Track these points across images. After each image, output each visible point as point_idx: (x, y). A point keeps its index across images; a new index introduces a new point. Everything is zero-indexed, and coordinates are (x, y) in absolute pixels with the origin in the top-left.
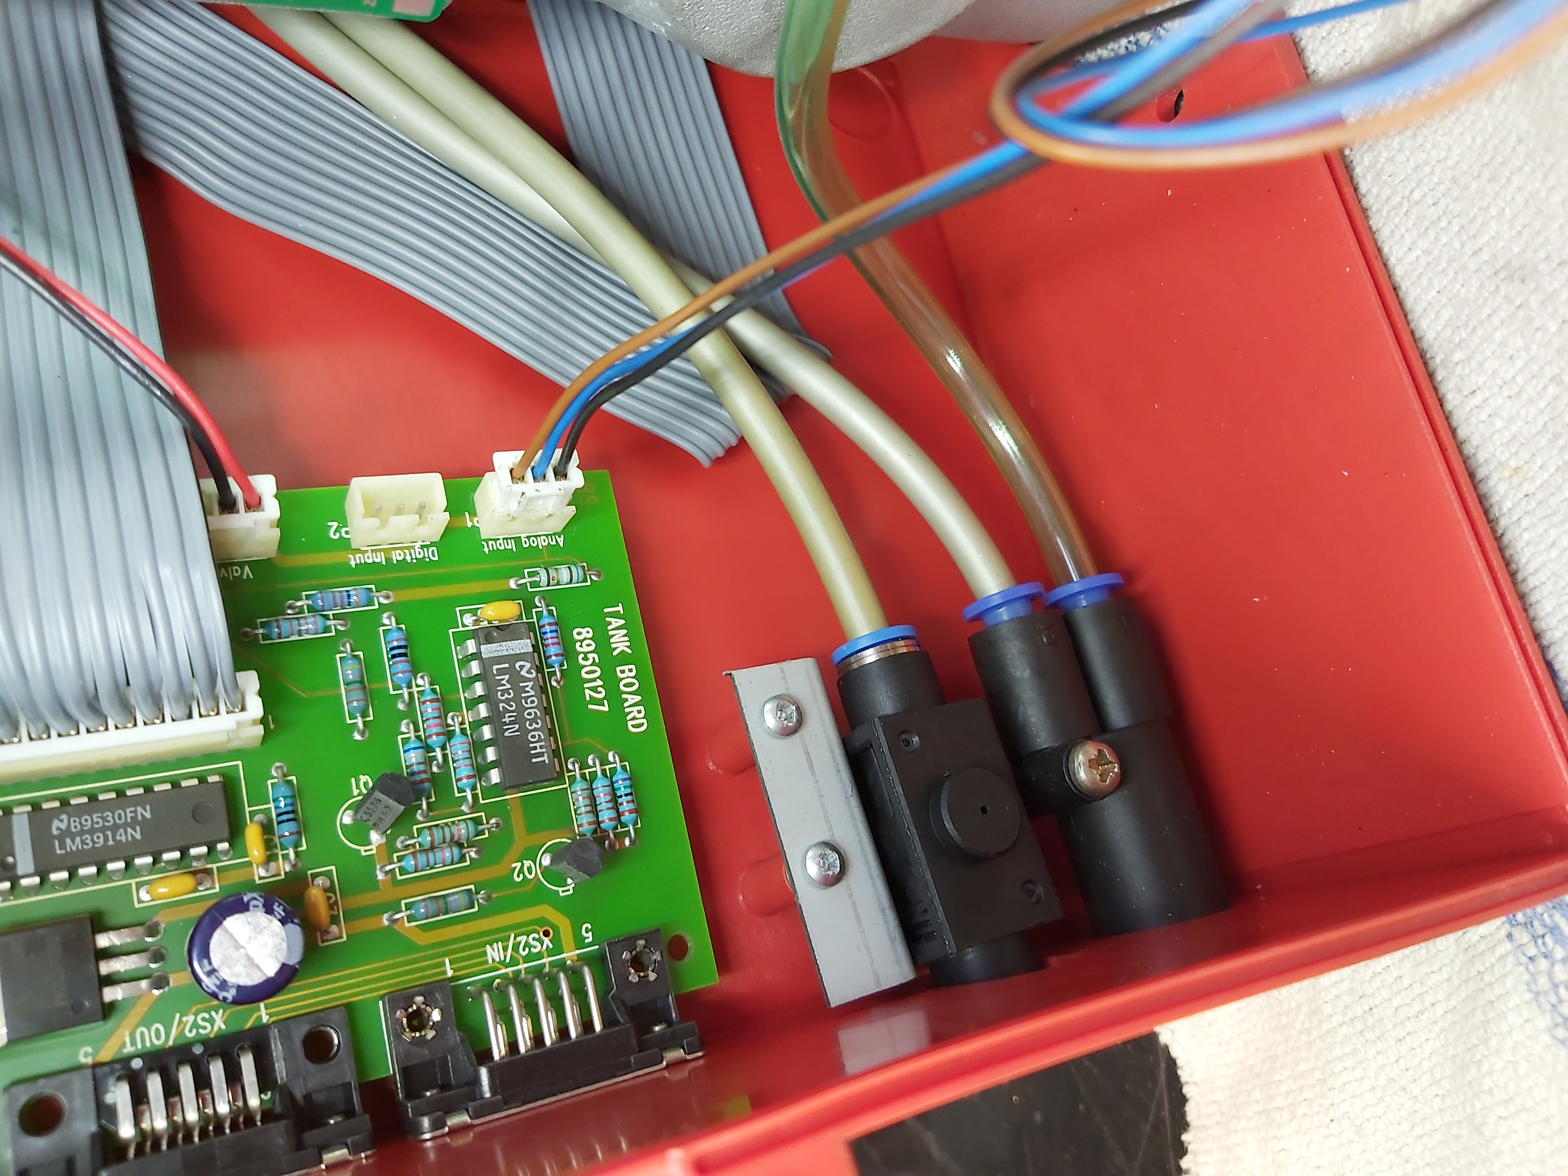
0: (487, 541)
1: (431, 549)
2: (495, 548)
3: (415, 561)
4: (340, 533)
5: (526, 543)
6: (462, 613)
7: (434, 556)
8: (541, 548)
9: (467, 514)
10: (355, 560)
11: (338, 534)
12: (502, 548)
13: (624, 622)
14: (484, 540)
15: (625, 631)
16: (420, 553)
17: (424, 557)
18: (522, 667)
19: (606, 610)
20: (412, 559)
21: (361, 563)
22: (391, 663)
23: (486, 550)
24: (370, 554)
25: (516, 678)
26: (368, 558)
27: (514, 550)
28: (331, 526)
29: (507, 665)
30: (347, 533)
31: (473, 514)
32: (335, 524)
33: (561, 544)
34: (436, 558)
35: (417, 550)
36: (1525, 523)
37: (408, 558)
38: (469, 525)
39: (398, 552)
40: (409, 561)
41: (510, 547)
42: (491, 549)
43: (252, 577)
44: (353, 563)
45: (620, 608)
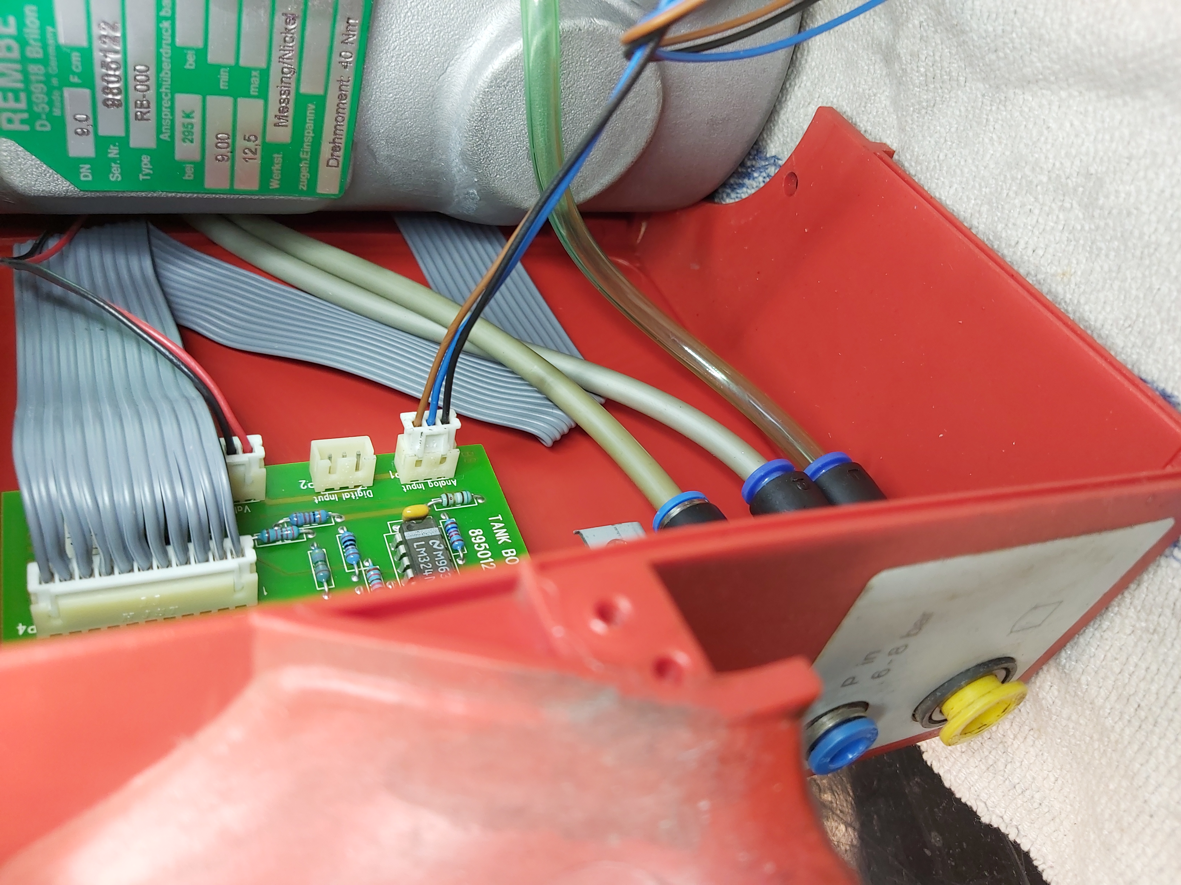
0: (405, 485)
1: (368, 492)
2: (411, 489)
3: (357, 498)
4: (307, 486)
5: (431, 485)
6: (392, 525)
7: (370, 495)
8: (441, 487)
9: (390, 472)
10: (318, 499)
11: (306, 487)
12: (416, 488)
13: (503, 525)
14: (403, 485)
15: (505, 530)
16: (360, 494)
17: (364, 496)
18: (434, 543)
19: (490, 519)
20: (356, 497)
21: (322, 501)
22: (344, 551)
23: (405, 490)
24: (327, 496)
25: (430, 550)
26: (326, 498)
27: (424, 489)
28: (301, 482)
29: (423, 543)
30: (311, 485)
31: (395, 471)
32: (304, 481)
33: (455, 484)
34: (372, 496)
35: (359, 492)
36: (1082, 301)
37: (353, 497)
38: (393, 477)
39: (346, 494)
40: (354, 498)
41: (421, 487)
42: (408, 489)
43: (250, 511)
44: (316, 501)
45: (500, 517)
